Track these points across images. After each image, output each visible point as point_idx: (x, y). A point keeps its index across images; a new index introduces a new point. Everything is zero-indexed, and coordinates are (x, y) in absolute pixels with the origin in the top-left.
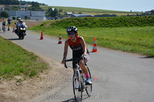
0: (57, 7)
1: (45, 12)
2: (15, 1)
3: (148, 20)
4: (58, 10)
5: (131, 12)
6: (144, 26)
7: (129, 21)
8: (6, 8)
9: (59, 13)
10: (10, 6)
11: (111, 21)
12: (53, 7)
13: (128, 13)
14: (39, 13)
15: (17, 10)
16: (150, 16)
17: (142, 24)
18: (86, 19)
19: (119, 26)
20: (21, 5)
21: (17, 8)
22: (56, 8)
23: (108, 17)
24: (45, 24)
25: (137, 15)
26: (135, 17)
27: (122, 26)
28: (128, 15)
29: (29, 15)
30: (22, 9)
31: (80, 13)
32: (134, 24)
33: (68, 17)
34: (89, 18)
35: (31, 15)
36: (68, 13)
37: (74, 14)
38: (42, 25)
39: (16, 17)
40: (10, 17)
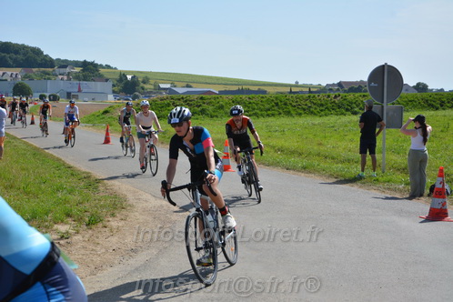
0: (138, 72)
1: (111, 83)
2: (46, 61)
3: (334, 102)
4: (140, 79)
5: (297, 85)
6: (326, 115)
7: (294, 104)
8: (26, 75)
9: (142, 85)
10: (34, 70)
11: (257, 104)
12: (130, 72)
13: (291, 86)
14: (98, 86)
15: (49, 79)
16: (337, 94)
17: (322, 111)
18: (202, 98)
19: (273, 115)
20: (59, 67)
21: (49, 74)
22: (137, 75)
23: (250, 96)
24: (111, 110)
25: (310, 92)
26: (307, 95)
27: (280, 114)
28: (291, 92)
29: (77, 90)
30: (60, 77)
31: (188, 86)
32: (304, 110)
33: (161, 93)
34: (209, 96)
35: (80, 91)
36: (162, 86)
37: (174, 89)
38: (106, 112)
39: (47, 94)
40: (33, 94)
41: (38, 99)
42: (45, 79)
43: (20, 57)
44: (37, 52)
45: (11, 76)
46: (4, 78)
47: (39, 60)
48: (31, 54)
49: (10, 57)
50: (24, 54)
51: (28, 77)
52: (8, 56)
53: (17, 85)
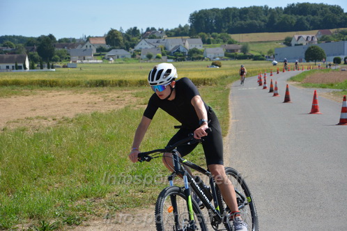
2: (346, 19)
8: (323, 37)
10: (332, 31)
39: (342, 57)
40: (327, 58)
41: (332, 63)
42: (343, 40)
43: (318, 18)
44: (337, 10)
45: (307, 39)
46: (299, 43)
47: (338, 19)
48: (329, 13)
49: (307, 19)
50: (322, 15)
51: (324, 39)
52: (305, 18)
53: (309, 49)
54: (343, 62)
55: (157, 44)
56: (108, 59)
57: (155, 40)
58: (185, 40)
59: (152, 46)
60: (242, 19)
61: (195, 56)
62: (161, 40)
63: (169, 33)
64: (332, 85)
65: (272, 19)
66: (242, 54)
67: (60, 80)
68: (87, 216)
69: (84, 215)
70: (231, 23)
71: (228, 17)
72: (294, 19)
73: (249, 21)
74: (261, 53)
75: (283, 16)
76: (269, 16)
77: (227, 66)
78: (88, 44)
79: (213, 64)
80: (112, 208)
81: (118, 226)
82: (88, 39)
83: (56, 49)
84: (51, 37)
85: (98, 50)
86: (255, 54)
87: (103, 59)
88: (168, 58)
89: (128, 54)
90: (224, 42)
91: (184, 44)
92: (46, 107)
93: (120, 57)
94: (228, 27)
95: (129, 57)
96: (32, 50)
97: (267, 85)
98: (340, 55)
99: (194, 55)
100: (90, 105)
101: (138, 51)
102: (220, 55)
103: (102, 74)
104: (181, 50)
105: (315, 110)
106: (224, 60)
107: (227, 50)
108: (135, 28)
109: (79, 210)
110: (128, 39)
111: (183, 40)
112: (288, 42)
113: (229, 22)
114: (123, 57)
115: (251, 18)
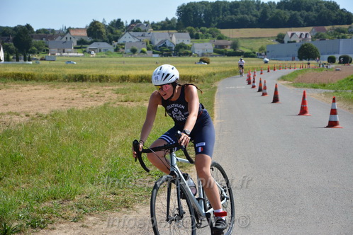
2: (342, 16)
8: (317, 34)
10: (327, 28)
15: (343, 37)
21: (344, 32)
39: (337, 56)
40: (322, 57)
41: (326, 62)
42: (339, 38)
43: (312, 14)
44: (332, 6)
45: (301, 36)
46: (292, 40)
47: (334, 15)
48: (325, 9)
49: (301, 15)
50: (317, 11)
51: (319, 37)
52: (298, 13)
53: (303, 46)
54: (337, 61)
55: (142, 38)
56: (90, 52)
57: (140, 34)
58: (172, 34)
59: (136, 40)
60: (232, 13)
61: (182, 51)
62: (146, 33)
63: (155, 27)
64: (324, 85)
65: (264, 13)
66: (232, 50)
67: (36, 74)
68: (53, 219)
69: (50, 218)
70: (221, 17)
71: (218, 11)
72: (287, 14)
73: (240, 16)
74: (252, 49)
75: (276, 11)
76: (261, 10)
77: (216, 63)
78: (68, 36)
79: (201, 60)
80: (81, 210)
81: (85, 230)
82: (69, 30)
83: (34, 40)
84: (28, 27)
85: (79, 43)
86: (246, 51)
87: (84, 52)
88: (154, 53)
89: (111, 48)
90: (213, 37)
91: (171, 38)
92: (19, 102)
93: (102, 50)
94: (218, 21)
95: (112, 50)
96: (7, 41)
97: (256, 84)
98: (334, 53)
99: (180, 51)
100: (67, 101)
101: (122, 45)
102: (209, 51)
103: (82, 67)
104: (168, 44)
105: (303, 111)
106: (212, 56)
107: (216, 46)
108: (119, 20)
109: (45, 212)
110: (112, 31)
111: (169, 34)
112: (280, 39)
113: (218, 16)
114: (106, 50)
115: (243, 13)
